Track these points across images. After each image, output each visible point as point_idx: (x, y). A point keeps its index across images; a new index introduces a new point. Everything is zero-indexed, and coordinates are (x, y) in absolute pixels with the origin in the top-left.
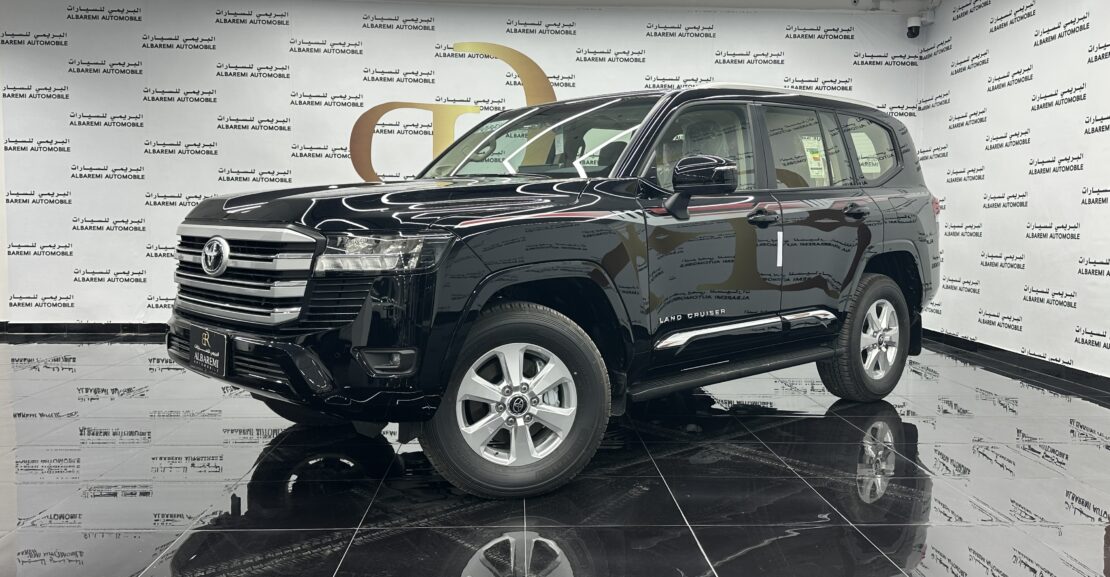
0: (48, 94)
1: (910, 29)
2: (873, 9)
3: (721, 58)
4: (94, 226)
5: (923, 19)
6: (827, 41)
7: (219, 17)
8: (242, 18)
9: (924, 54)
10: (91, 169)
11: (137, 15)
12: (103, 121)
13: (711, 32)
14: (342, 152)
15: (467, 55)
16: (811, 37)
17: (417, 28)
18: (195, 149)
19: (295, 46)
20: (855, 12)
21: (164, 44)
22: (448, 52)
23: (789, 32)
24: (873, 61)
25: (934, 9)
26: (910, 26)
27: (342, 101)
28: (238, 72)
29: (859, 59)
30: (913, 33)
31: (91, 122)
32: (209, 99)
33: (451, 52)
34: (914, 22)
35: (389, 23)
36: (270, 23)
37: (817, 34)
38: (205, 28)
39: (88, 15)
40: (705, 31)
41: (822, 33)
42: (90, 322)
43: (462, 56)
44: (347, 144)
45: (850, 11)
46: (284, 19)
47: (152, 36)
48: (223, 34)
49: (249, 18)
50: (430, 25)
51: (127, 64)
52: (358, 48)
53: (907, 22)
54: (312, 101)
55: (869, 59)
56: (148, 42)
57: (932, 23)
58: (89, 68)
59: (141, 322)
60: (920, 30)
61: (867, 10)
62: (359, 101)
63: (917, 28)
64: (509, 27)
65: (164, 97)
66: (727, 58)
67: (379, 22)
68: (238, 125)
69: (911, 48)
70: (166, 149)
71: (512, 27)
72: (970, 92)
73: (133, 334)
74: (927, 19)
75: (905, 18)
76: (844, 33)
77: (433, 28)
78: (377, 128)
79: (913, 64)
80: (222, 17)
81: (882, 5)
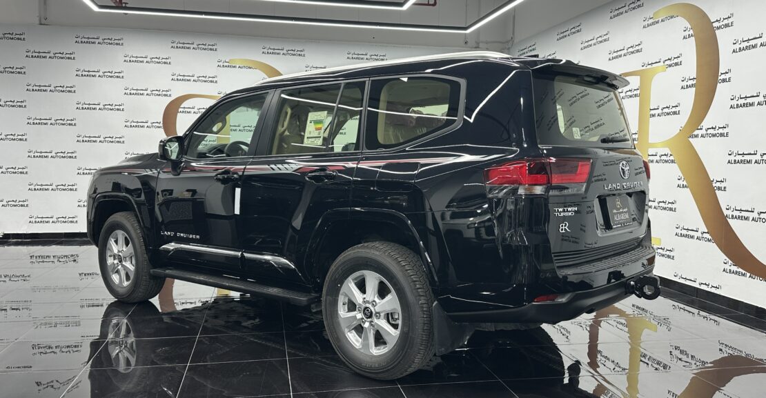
7: (77, 40)
8: (93, 40)
11: (22, 37)
14: (157, 125)
15: (238, 66)
17: (206, 49)
18: (62, 122)
19: (128, 59)
20: (466, 49)
21: (40, 56)
22: (225, 64)
27: (158, 93)
28: (90, 74)
32: (70, 90)
33: (227, 64)
35: (188, 46)
36: (111, 44)
38: (68, 46)
43: (235, 67)
44: (160, 119)
45: (463, 48)
46: (121, 42)
47: (32, 50)
48: (81, 50)
49: (97, 41)
50: (214, 47)
51: (15, 68)
52: (168, 61)
54: (138, 93)
56: (30, 54)
59: (25, 232)
61: (472, 48)
62: (168, 93)
64: (264, 50)
65: (41, 89)
67: (181, 45)
68: (90, 107)
70: (41, 122)
71: (266, 51)
73: (20, 240)
77: (216, 50)
78: (180, 110)
80: (79, 40)
81: (481, 45)
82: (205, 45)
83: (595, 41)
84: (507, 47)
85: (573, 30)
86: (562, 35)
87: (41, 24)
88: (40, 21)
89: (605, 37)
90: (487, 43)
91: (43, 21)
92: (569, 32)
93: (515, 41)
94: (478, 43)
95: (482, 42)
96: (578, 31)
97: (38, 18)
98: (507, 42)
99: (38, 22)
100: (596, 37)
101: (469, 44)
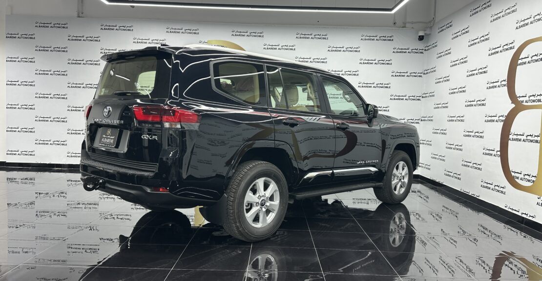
0: (25, 60)
1: (420, 36)
2: (403, 27)
3: (330, 49)
4: (44, 120)
5: (426, 32)
6: (380, 42)
8: (112, 28)
9: (427, 48)
10: (44, 94)
11: (66, 26)
12: (50, 73)
13: (326, 37)
16: (373, 40)
17: (191, 33)
19: (136, 41)
20: (394, 28)
21: (77, 39)
23: (362, 38)
24: (402, 51)
25: (431, 28)
29: (396, 50)
30: (421, 38)
31: (44, 73)
34: (421, 33)
35: (178, 31)
36: (125, 30)
37: (375, 38)
38: (96, 32)
39: (44, 26)
40: (323, 37)
41: (378, 38)
42: (42, 163)
45: (391, 28)
46: (131, 28)
47: (72, 35)
48: (104, 35)
49: (115, 28)
51: (61, 48)
53: (418, 33)
55: (400, 50)
56: (70, 38)
57: (430, 34)
58: (44, 49)
59: (64, 163)
60: (425, 37)
61: (400, 27)
63: (423, 36)
64: (233, 33)
65: (77, 63)
66: (333, 49)
67: (174, 30)
69: (420, 45)
70: (77, 86)
71: (234, 33)
72: (443, 67)
74: (428, 32)
75: (417, 32)
76: (389, 38)
77: (198, 33)
79: (421, 53)
80: (103, 27)
81: (407, 25)
82: (190, 30)
83: (503, 13)
84: (430, 26)
85: (484, 6)
86: (475, 11)
87: (79, 17)
88: (78, 14)
89: (513, 9)
90: (412, 23)
91: (81, 15)
92: (481, 8)
93: (436, 21)
94: (405, 23)
95: (409, 23)
96: (488, 6)
97: (76, 13)
98: (430, 22)
99: (76, 16)
100: (504, 10)
101: (397, 25)
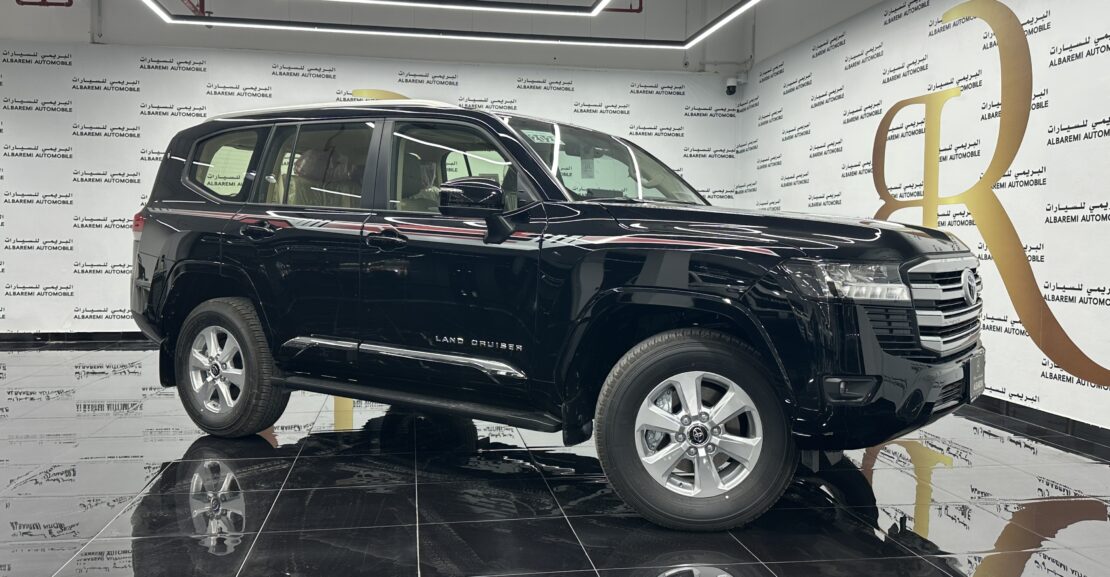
1: (729, 87)
2: (700, 71)
5: (738, 80)
8: (164, 65)
9: (741, 108)
10: (23, 195)
11: (68, 60)
12: (35, 153)
13: (570, 86)
18: (121, 178)
20: (685, 73)
21: (92, 86)
22: (347, 97)
24: (700, 113)
25: (747, 72)
26: (729, 85)
28: (159, 111)
29: (689, 111)
30: (731, 91)
31: (24, 153)
32: (133, 134)
33: (350, 97)
34: (731, 82)
38: (131, 72)
39: (22, 59)
40: (565, 86)
41: (659, 89)
42: (20, 332)
45: (680, 73)
46: (202, 66)
47: (81, 79)
48: (147, 78)
51: (58, 103)
53: (726, 83)
55: (697, 112)
56: (78, 84)
57: (745, 84)
58: (23, 106)
60: (737, 89)
61: (695, 71)
63: (734, 87)
65: (92, 132)
67: (286, 71)
69: (730, 103)
70: (92, 178)
72: (770, 141)
73: (61, 342)
74: (742, 80)
75: (724, 80)
76: (677, 90)
79: (731, 116)
81: (708, 68)
83: (864, 57)
84: (745, 70)
85: (835, 43)
86: (819, 50)
87: (94, 43)
88: (93, 38)
89: (878, 51)
90: (716, 64)
91: (97, 39)
92: (829, 45)
93: (755, 63)
94: (703, 65)
95: (711, 63)
96: (841, 44)
97: (89, 34)
98: (745, 62)
99: (90, 40)
100: (866, 51)
101: (689, 67)
